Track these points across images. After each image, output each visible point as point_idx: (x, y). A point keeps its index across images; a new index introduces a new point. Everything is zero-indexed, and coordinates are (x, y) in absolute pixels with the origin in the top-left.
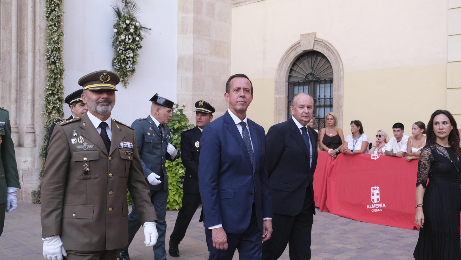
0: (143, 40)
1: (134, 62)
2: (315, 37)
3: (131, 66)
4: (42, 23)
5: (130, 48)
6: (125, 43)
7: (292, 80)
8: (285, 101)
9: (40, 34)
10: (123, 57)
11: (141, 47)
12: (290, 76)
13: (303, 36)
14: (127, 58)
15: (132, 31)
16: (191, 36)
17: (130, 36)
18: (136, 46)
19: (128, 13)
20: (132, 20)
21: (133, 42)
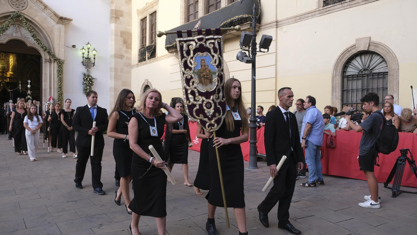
0: (94, 83)
2: (148, 80)
4: (56, 79)
6: (86, 84)
9: (56, 83)
10: (86, 88)
11: (93, 85)
13: (145, 80)
14: (87, 89)
15: (88, 80)
16: (113, 80)
17: (88, 82)
18: (91, 85)
19: (88, 74)
20: (89, 76)
21: (89, 84)
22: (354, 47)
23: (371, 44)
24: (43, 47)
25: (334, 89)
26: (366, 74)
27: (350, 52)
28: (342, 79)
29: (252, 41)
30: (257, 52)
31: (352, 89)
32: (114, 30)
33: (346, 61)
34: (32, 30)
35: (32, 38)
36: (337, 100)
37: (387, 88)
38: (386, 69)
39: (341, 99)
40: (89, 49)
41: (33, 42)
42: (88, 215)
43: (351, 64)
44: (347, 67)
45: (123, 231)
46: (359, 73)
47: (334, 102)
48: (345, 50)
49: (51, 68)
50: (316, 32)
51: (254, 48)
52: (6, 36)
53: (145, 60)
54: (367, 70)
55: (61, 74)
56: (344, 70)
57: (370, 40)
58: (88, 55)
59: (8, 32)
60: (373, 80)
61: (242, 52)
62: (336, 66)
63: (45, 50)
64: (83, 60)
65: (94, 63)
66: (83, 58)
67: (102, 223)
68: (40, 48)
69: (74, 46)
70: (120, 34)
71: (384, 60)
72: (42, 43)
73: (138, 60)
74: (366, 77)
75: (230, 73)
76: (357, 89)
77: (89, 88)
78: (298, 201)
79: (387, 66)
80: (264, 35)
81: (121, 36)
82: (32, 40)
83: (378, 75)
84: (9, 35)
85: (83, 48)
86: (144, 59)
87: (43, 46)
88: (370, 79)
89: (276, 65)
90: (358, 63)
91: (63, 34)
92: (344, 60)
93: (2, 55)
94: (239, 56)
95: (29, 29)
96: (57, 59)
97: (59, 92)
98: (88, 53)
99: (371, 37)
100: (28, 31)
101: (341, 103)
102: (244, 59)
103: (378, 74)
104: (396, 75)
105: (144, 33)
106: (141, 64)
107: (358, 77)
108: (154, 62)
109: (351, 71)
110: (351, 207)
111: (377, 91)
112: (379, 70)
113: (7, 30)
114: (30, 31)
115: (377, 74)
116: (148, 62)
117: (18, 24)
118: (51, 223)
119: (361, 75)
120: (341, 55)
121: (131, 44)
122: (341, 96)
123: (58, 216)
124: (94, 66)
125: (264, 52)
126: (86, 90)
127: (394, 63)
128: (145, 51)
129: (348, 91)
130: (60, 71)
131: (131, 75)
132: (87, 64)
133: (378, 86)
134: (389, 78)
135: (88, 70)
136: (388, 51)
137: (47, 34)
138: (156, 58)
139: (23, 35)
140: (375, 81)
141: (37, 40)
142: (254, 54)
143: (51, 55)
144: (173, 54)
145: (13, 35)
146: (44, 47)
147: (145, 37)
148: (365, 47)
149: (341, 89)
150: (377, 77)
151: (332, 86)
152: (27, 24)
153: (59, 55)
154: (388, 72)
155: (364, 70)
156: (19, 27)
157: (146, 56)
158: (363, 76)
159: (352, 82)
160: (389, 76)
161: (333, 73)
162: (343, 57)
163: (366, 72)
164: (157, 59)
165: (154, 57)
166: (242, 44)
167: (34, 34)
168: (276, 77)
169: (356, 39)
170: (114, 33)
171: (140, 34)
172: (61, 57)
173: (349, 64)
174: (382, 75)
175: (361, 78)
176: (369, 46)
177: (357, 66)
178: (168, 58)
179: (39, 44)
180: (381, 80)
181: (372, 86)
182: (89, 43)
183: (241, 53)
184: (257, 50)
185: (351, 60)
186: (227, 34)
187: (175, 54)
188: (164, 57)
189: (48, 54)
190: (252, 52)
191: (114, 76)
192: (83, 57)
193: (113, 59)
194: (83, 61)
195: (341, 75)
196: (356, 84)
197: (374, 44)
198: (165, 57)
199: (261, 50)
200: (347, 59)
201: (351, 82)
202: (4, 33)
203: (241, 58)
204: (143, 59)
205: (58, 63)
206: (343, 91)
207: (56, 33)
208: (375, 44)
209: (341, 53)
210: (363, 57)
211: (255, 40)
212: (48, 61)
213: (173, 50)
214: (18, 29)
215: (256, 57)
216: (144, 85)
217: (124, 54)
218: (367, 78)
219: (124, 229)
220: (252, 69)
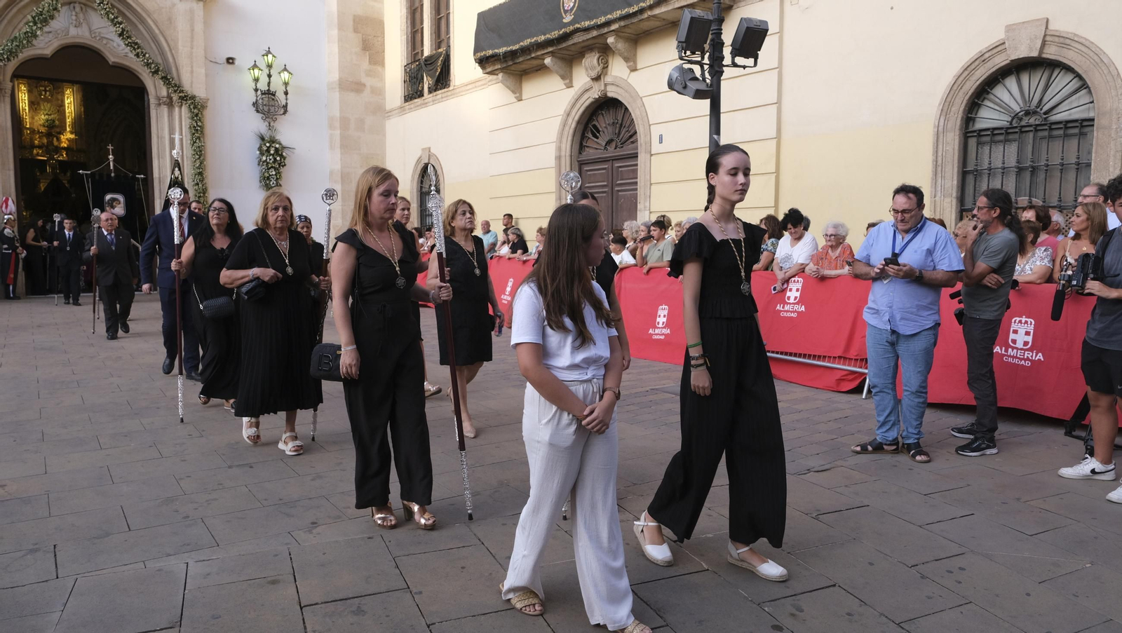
0: (287, 159)
1: (277, 179)
2: (430, 151)
3: (275, 182)
5: (272, 167)
6: (268, 163)
7: (424, 190)
8: (418, 209)
9: (187, 161)
10: (267, 175)
11: (285, 165)
12: (421, 187)
13: (423, 150)
14: (270, 175)
15: (272, 152)
16: (338, 151)
17: (271, 157)
18: (279, 164)
19: (271, 136)
20: (273, 142)
21: (274, 162)
22: (999, 49)
23: (1048, 38)
24: (148, 65)
25: (939, 169)
26: (1031, 126)
27: (990, 64)
28: (963, 139)
29: (710, 37)
30: (724, 68)
31: (990, 169)
32: (336, 13)
33: (976, 89)
34: (117, 18)
35: (118, 41)
36: (948, 200)
37: (1089, 165)
38: (1089, 109)
39: (957, 198)
40: (270, 66)
41: (123, 50)
42: (281, 500)
43: (991, 96)
44: (979, 106)
45: (369, 538)
46: (1011, 124)
47: (938, 204)
48: (976, 57)
49: (172, 120)
50: (892, 8)
51: (715, 56)
52: (51, 35)
53: (421, 95)
54: (1035, 113)
55: (199, 138)
56: (970, 115)
57: (1047, 28)
58: (269, 84)
59: (55, 24)
60: (1050, 143)
61: (683, 68)
62: (947, 104)
63: (156, 72)
64: (257, 97)
65: (285, 107)
66: (256, 93)
67: (317, 519)
68: (143, 68)
69: (231, 61)
70: (352, 23)
71: (1084, 85)
72: (146, 53)
73: (403, 95)
74: (1031, 135)
75: (652, 127)
76: (1004, 168)
77: (274, 173)
78: (827, 470)
79: (1092, 102)
80: (745, 19)
81: (356, 30)
82: (119, 46)
83: (1066, 128)
84: (58, 34)
85: (255, 66)
86: (419, 93)
87: (148, 60)
88: (1043, 138)
89: (779, 102)
90: (1009, 95)
91: (199, 27)
92: (971, 86)
93: (45, 87)
94: (674, 79)
95: (110, 15)
96: (187, 96)
97: (197, 184)
98: (270, 79)
99: (1050, 18)
100: (106, 20)
101: (957, 208)
102: (688, 89)
103: (1067, 124)
104: (1117, 128)
105: (418, 21)
106: (412, 106)
107: (1008, 133)
108: (445, 99)
109: (989, 117)
110: (969, 485)
111: (1061, 173)
112: (1070, 115)
113: (54, 21)
114: (112, 20)
115: (1061, 126)
116: (430, 99)
117: (80, 3)
118: (190, 518)
119: (1016, 127)
120: (962, 73)
121: (384, 52)
122: (958, 187)
123: (207, 501)
124: (285, 113)
125: (744, 67)
126: (268, 178)
127: (1113, 94)
128: (419, 69)
129: (977, 174)
130: (197, 130)
131: (384, 135)
132: (266, 109)
133: (1062, 159)
134: (1097, 135)
135: (270, 125)
136: (1096, 58)
137: (159, 29)
138: (451, 88)
139: (95, 33)
140: (1056, 146)
141: (134, 46)
142: (717, 72)
143: (172, 87)
144: (495, 77)
145: (68, 32)
146: (153, 66)
147: (420, 31)
148: (1031, 49)
149: (958, 167)
150: (1061, 132)
151: (933, 162)
152: (105, 2)
153: (193, 86)
154: (1093, 120)
155: (1027, 113)
156: (84, 10)
157: (423, 84)
158: (1022, 131)
159: (990, 150)
160: (1097, 128)
161: (937, 124)
162: (966, 79)
163: (1032, 121)
164: (453, 92)
165: (446, 85)
166: (684, 45)
167: (123, 30)
168: (778, 137)
169: (1007, 26)
170: (336, 20)
171: (407, 22)
172: (199, 91)
173: (984, 99)
174: (1077, 127)
175: (1016, 136)
176: (1044, 44)
177: (1008, 103)
178: (483, 87)
179: (137, 55)
180: (1074, 142)
181: (1048, 160)
182: (269, 52)
183: (680, 70)
184: (724, 63)
185: (989, 87)
186: (643, 17)
187: (500, 75)
188: (473, 85)
189: (163, 83)
190: (711, 66)
191: (341, 141)
192: (256, 90)
193: (337, 95)
194: (257, 100)
195: (961, 129)
196: (1002, 154)
197: (1056, 39)
198: (476, 87)
199: (736, 61)
200: (978, 83)
201: (987, 149)
202: (46, 29)
203: (680, 83)
204: (416, 93)
205: (192, 107)
206: (964, 174)
207: (181, 25)
208: (1062, 40)
209: (963, 67)
210: (1025, 78)
211: (719, 33)
212: (164, 103)
213: (497, 67)
214: (81, 16)
215: (722, 82)
216: (420, 165)
217: (364, 80)
218: (1034, 137)
219: (371, 535)
220: (710, 115)
